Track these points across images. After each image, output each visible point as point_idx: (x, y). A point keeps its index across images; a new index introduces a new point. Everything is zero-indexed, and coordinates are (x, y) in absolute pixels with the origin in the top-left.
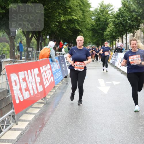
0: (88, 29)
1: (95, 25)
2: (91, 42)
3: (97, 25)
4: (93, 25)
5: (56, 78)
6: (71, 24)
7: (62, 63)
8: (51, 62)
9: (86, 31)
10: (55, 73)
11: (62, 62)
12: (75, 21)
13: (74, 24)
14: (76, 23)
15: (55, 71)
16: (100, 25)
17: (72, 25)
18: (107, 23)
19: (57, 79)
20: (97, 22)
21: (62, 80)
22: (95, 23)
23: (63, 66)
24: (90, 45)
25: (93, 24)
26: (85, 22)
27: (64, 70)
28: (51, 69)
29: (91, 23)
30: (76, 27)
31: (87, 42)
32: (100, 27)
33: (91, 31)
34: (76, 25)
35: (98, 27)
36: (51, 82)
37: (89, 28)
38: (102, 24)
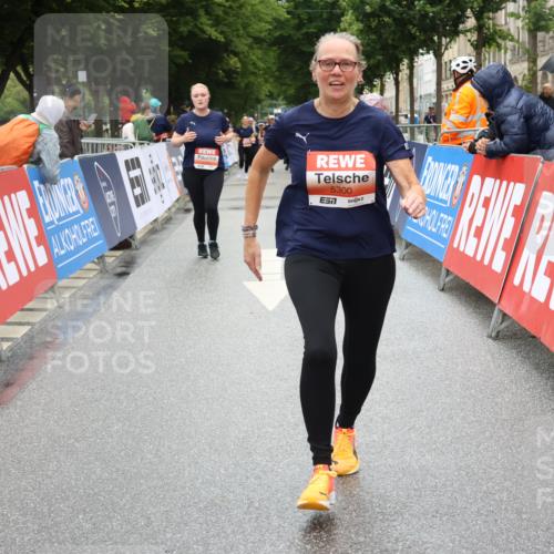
0: (258, 40)
1: (288, 20)
2: (279, 96)
3: (296, 21)
4: (279, 24)
5: (63, 252)
6: (182, 20)
7: (104, 184)
8: (36, 183)
9: (251, 47)
10: (60, 229)
11: (105, 179)
12: (198, 5)
13: (195, 16)
14: (202, 12)
15: (59, 220)
16: (310, 20)
17: (186, 23)
18: (338, 11)
19: (69, 254)
20: (296, 7)
21: (101, 258)
22: (288, 13)
23: (110, 196)
24: (276, 106)
25: (282, 19)
26: (244, 10)
27: (113, 215)
28: (34, 212)
29: (269, 12)
30: (204, 32)
31: (262, 97)
32: (312, 30)
33: (275, 48)
34: (204, 20)
35: (304, 30)
36: (33, 268)
37: (263, 35)
38: (321, 16)
